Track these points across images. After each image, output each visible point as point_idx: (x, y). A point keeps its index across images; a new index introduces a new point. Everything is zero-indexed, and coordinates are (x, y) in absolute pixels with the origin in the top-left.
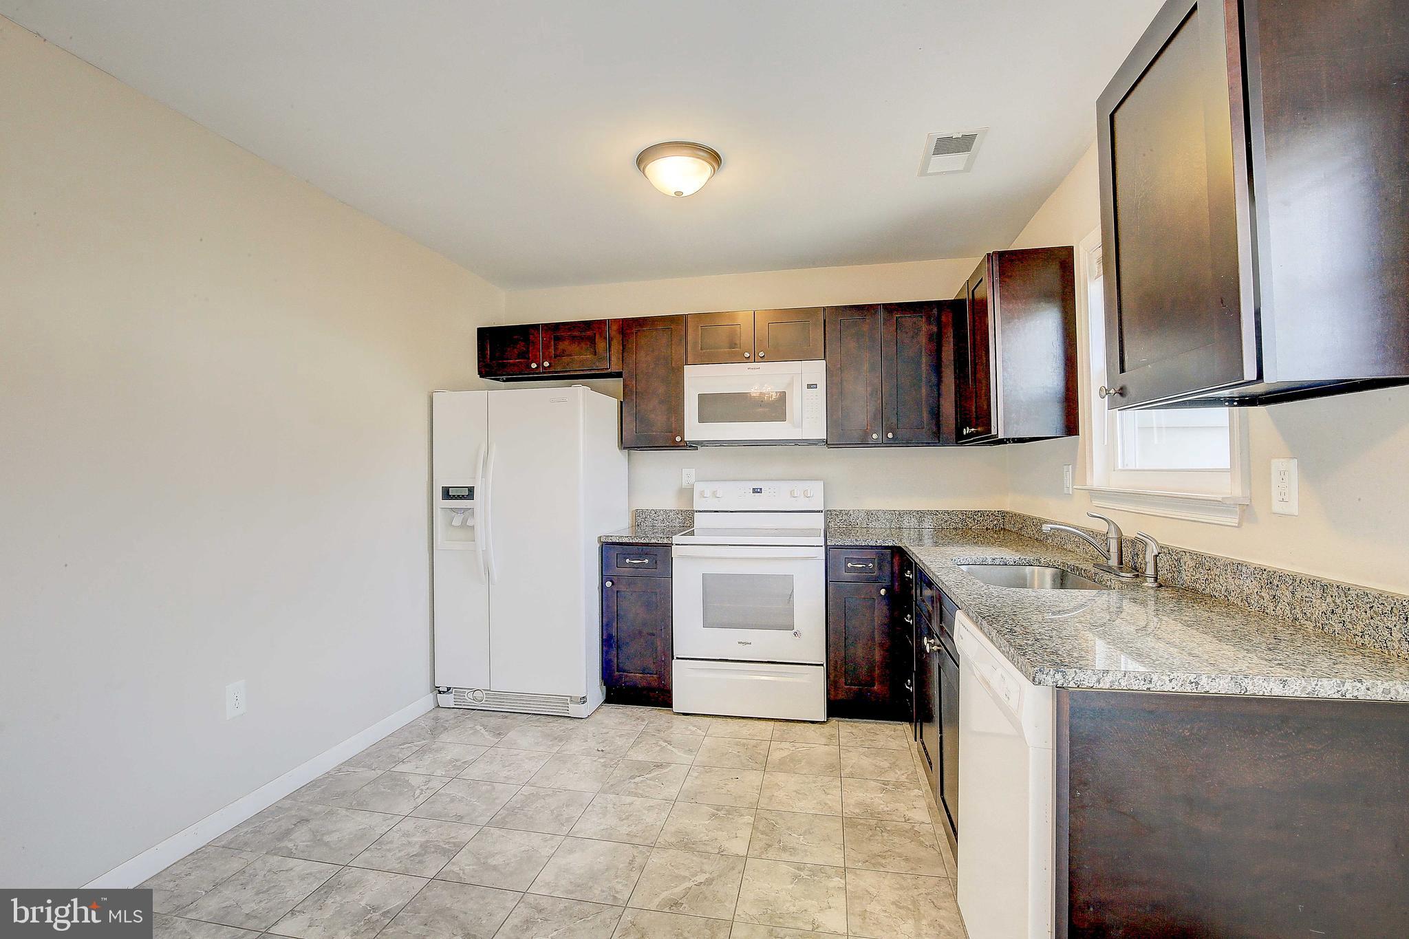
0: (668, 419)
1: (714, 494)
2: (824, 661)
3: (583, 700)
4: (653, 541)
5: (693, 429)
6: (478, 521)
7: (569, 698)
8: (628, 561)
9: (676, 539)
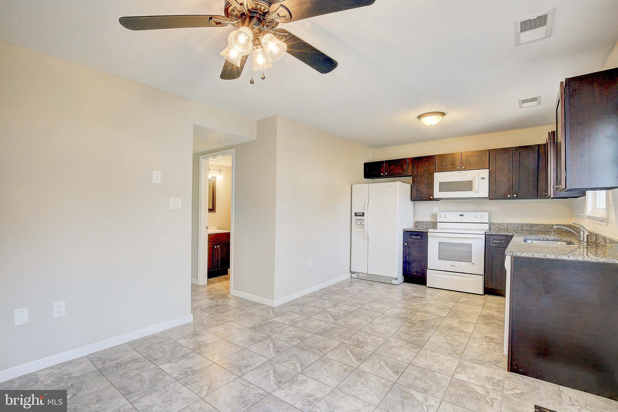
0: (428, 190)
1: (445, 216)
2: (483, 273)
3: (397, 279)
4: (421, 231)
5: (437, 194)
6: (365, 223)
7: (392, 278)
8: (413, 237)
9: (429, 230)
